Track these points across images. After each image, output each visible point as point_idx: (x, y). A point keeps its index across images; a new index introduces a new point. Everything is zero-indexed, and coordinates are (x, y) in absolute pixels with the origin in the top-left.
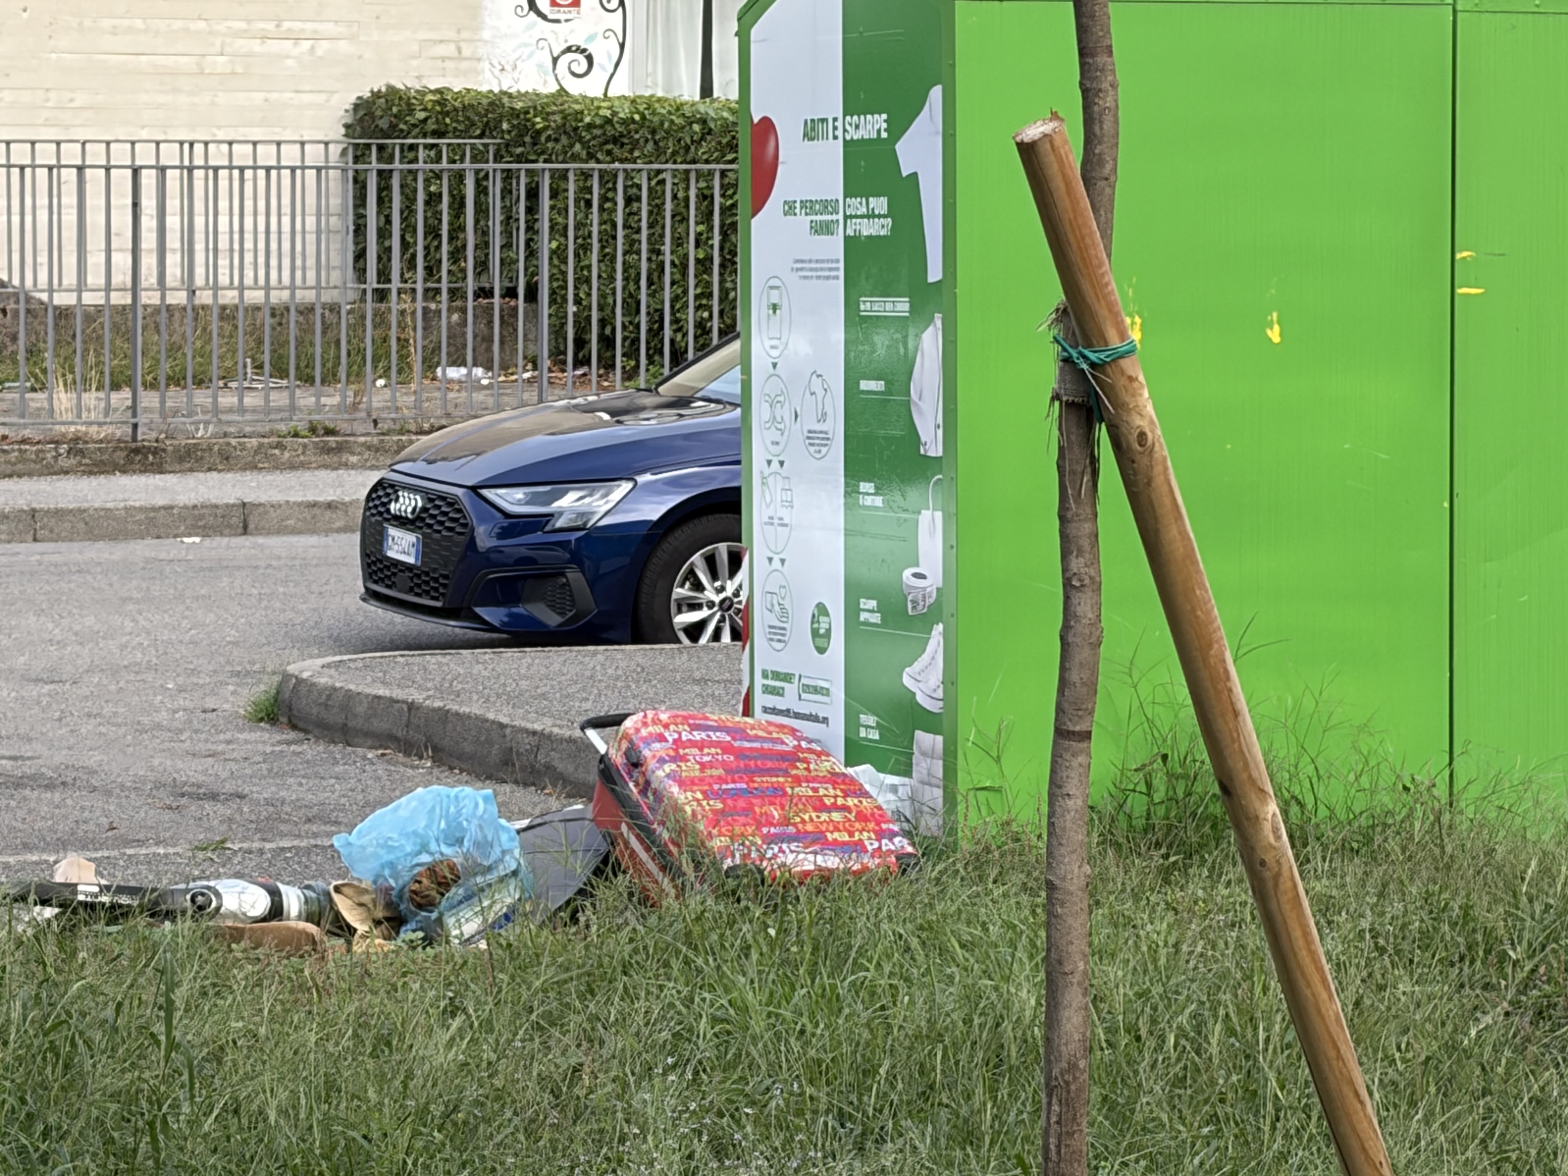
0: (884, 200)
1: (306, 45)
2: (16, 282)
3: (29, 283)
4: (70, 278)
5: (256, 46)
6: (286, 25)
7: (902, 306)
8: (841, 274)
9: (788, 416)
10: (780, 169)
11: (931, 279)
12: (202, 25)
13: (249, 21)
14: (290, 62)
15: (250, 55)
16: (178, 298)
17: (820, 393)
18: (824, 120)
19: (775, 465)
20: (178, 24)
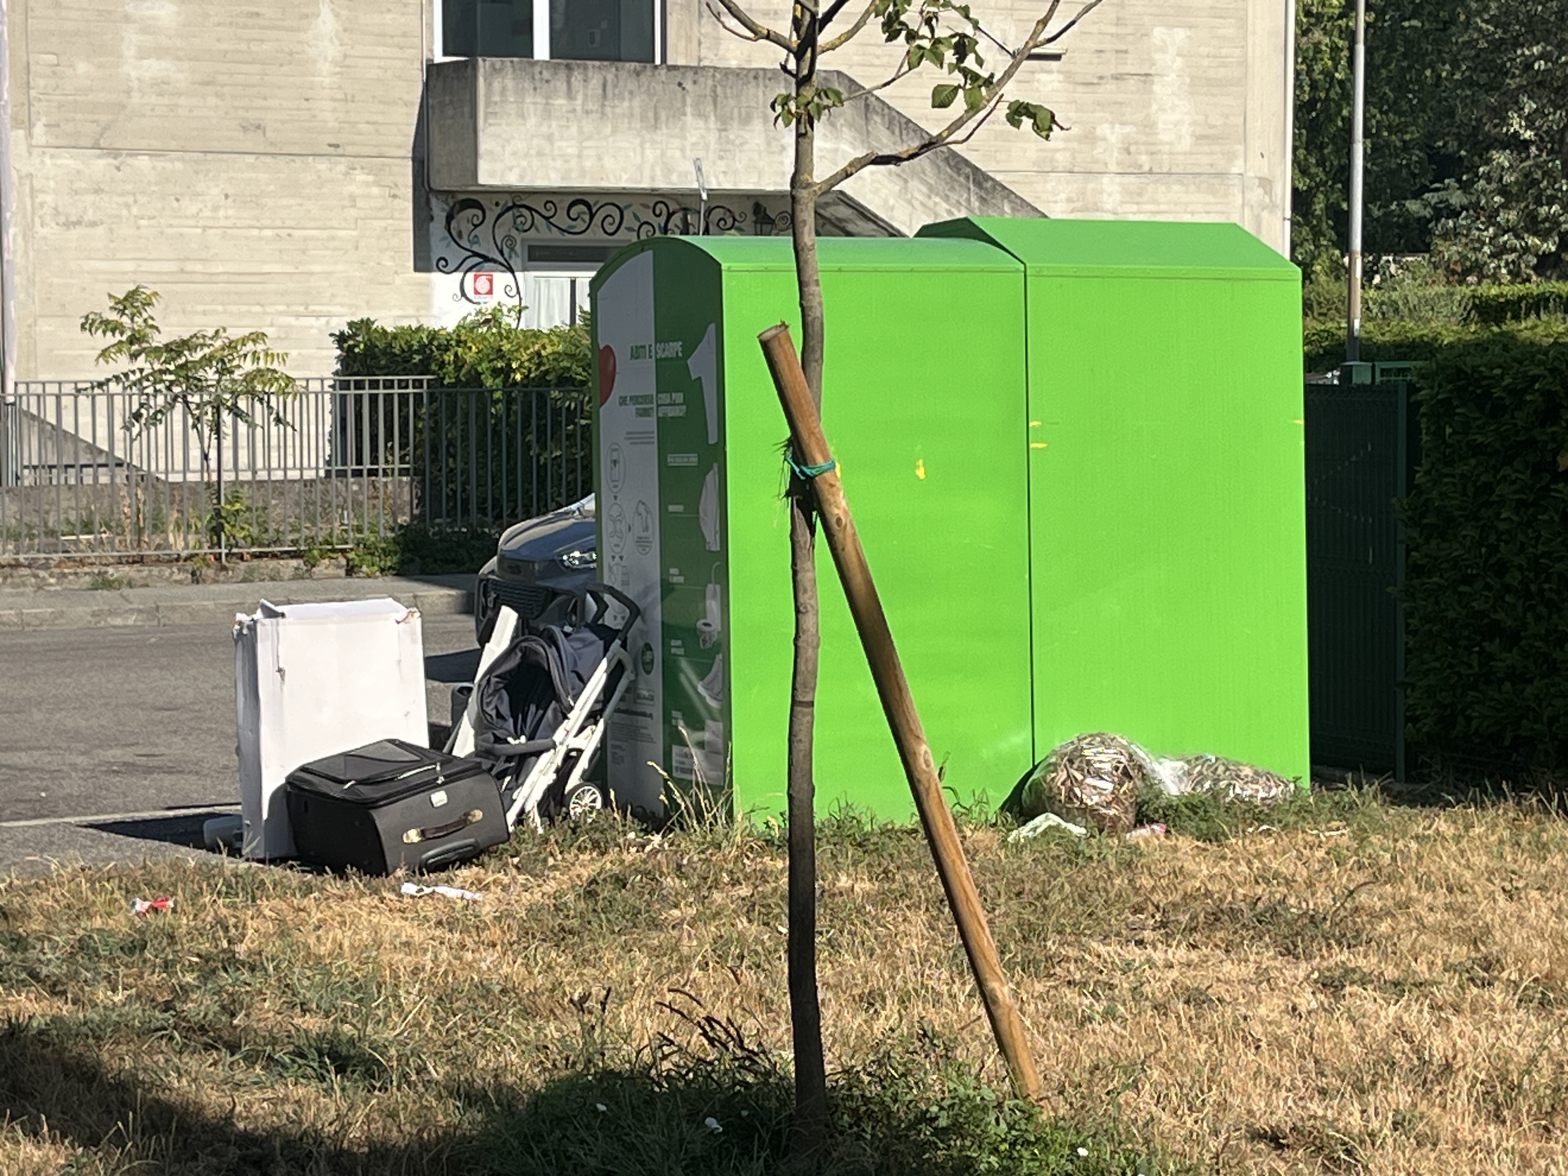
0: (681, 395)
1: (323, 320)
2: (145, 468)
3: (153, 468)
4: (179, 466)
5: (292, 321)
6: (312, 308)
7: (693, 459)
8: (656, 440)
9: (624, 529)
10: (617, 377)
11: (711, 442)
12: (258, 309)
13: (288, 305)
14: (314, 331)
15: (290, 326)
16: (246, 476)
17: (644, 514)
18: (643, 347)
19: (617, 559)
20: (244, 308)
